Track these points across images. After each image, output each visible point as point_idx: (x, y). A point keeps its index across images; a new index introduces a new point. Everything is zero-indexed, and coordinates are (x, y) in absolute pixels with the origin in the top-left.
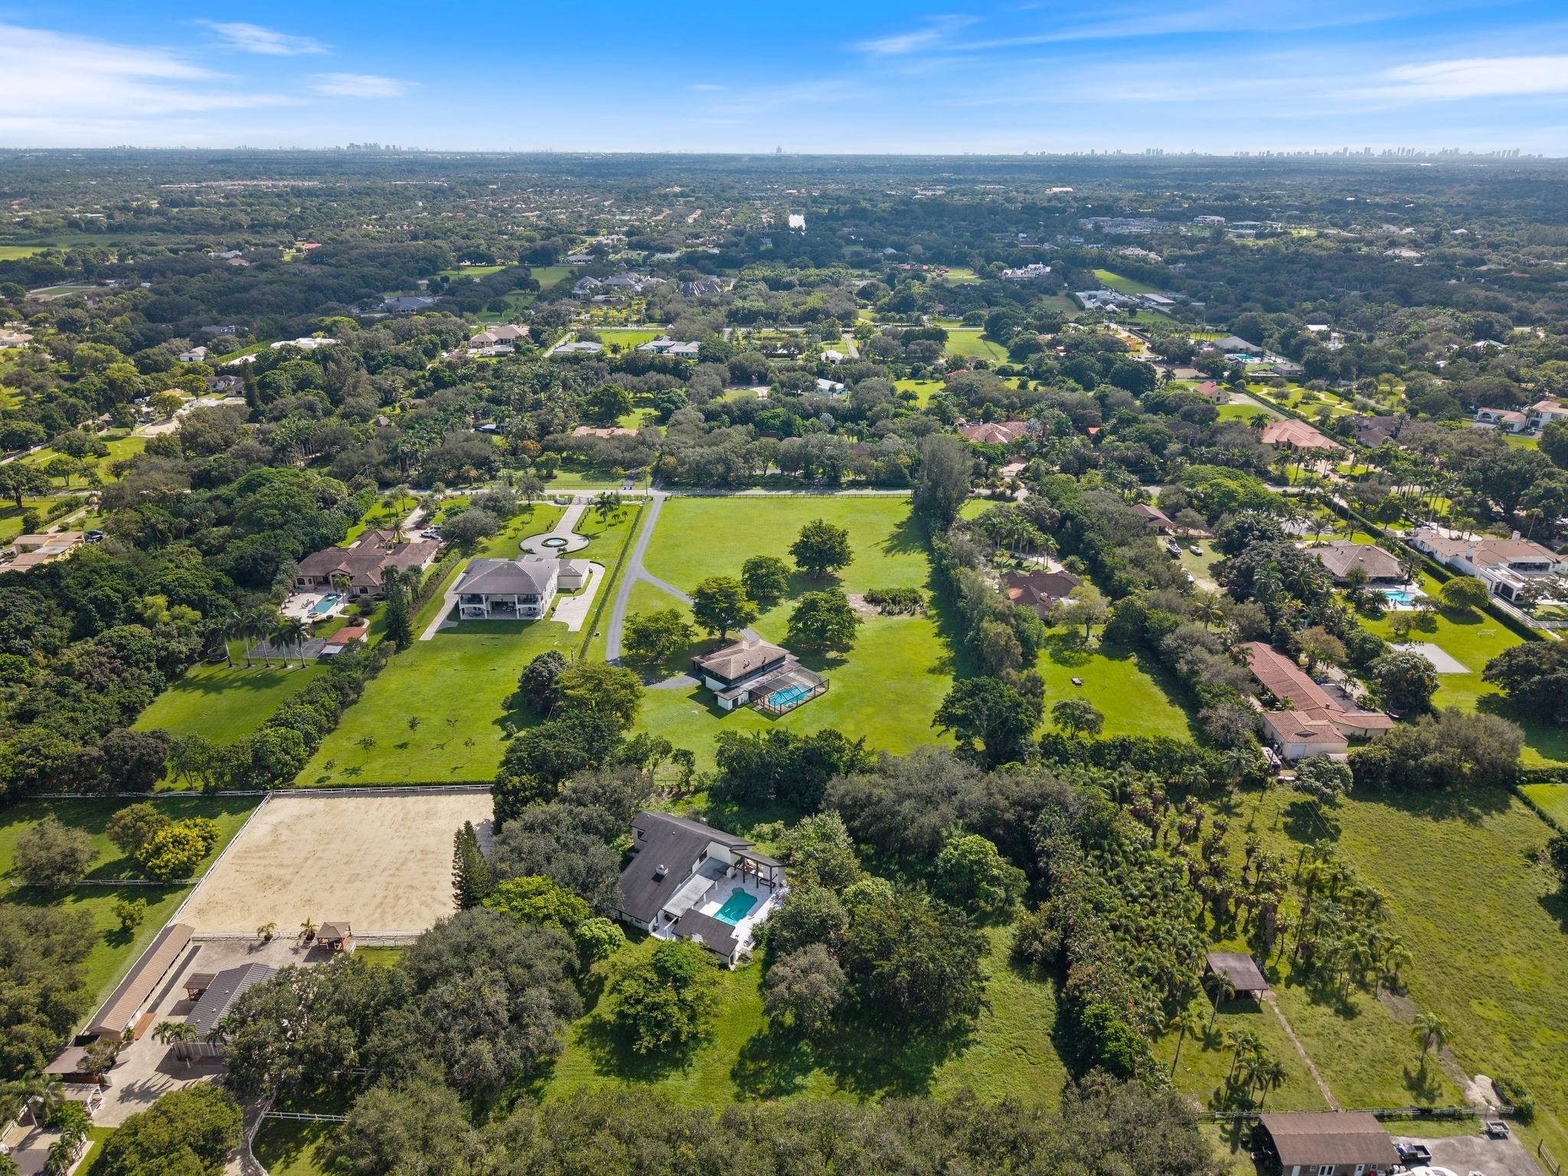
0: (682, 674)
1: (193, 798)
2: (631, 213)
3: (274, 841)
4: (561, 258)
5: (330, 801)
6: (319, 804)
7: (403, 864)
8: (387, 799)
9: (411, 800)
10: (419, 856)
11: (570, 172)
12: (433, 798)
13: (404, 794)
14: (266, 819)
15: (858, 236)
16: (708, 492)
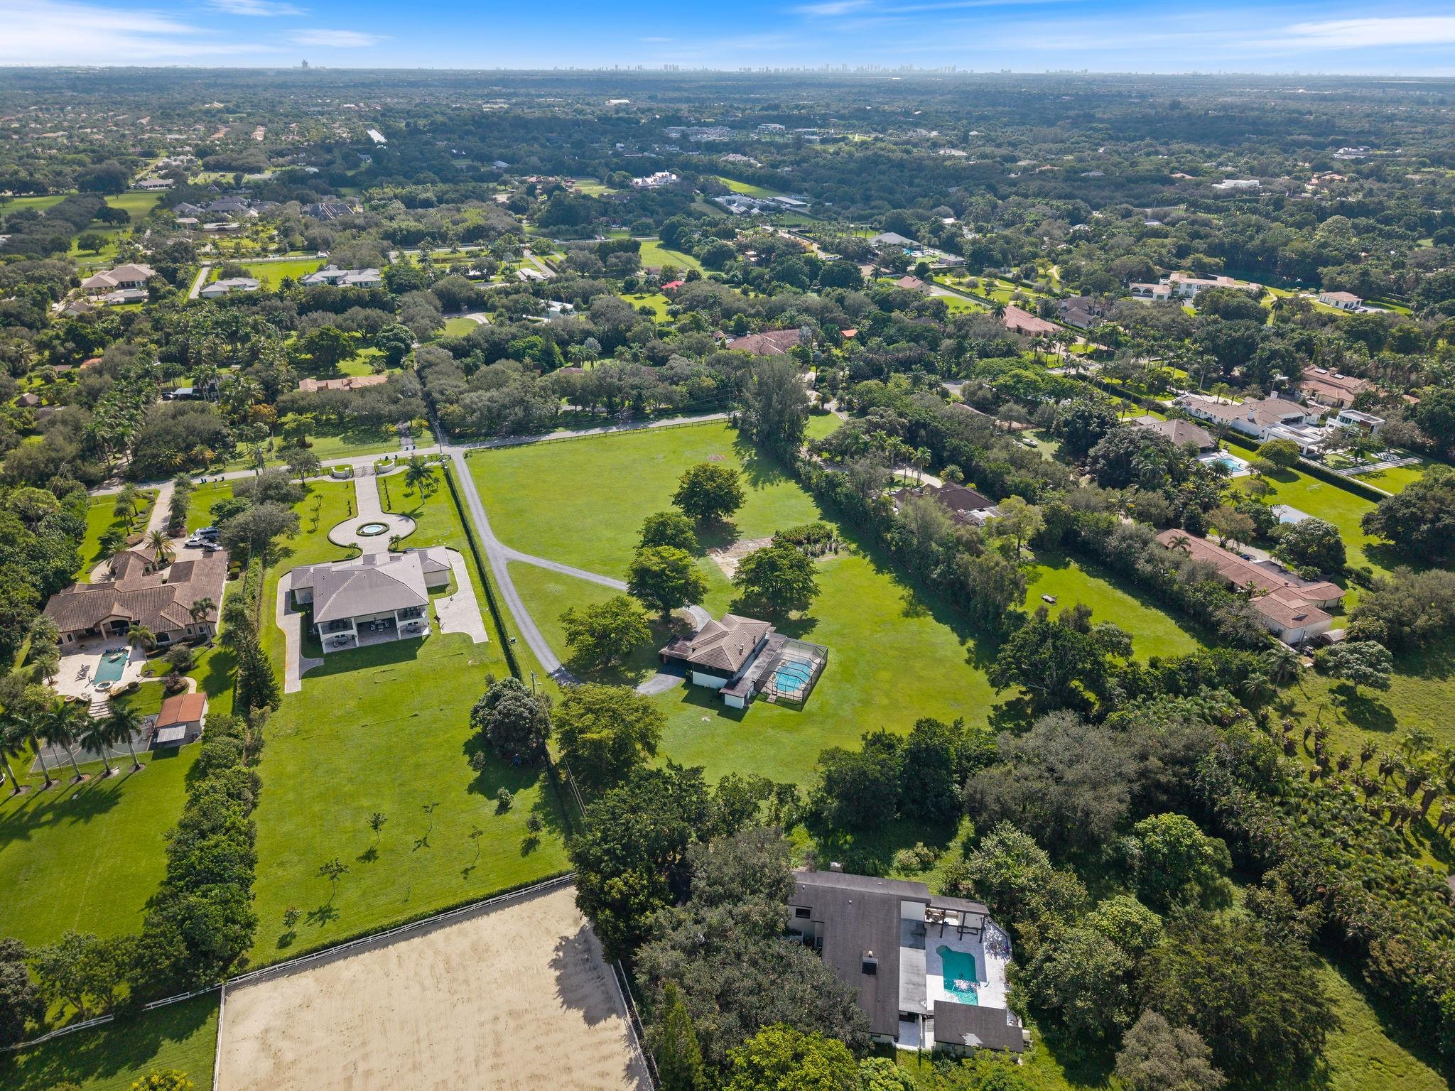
0: (652, 673)
1: (93, 1031)
2: (180, 132)
3: (278, 1066)
4: (132, 184)
5: (319, 971)
6: (305, 982)
7: (498, 1043)
8: (403, 945)
9: (437, 936)
10: (512, 1024)
11: (73, 87)
12: (467, 925)
13: (424, 931)
14: (239, 1030)
15: (460, 150)
16: (507, 441)
